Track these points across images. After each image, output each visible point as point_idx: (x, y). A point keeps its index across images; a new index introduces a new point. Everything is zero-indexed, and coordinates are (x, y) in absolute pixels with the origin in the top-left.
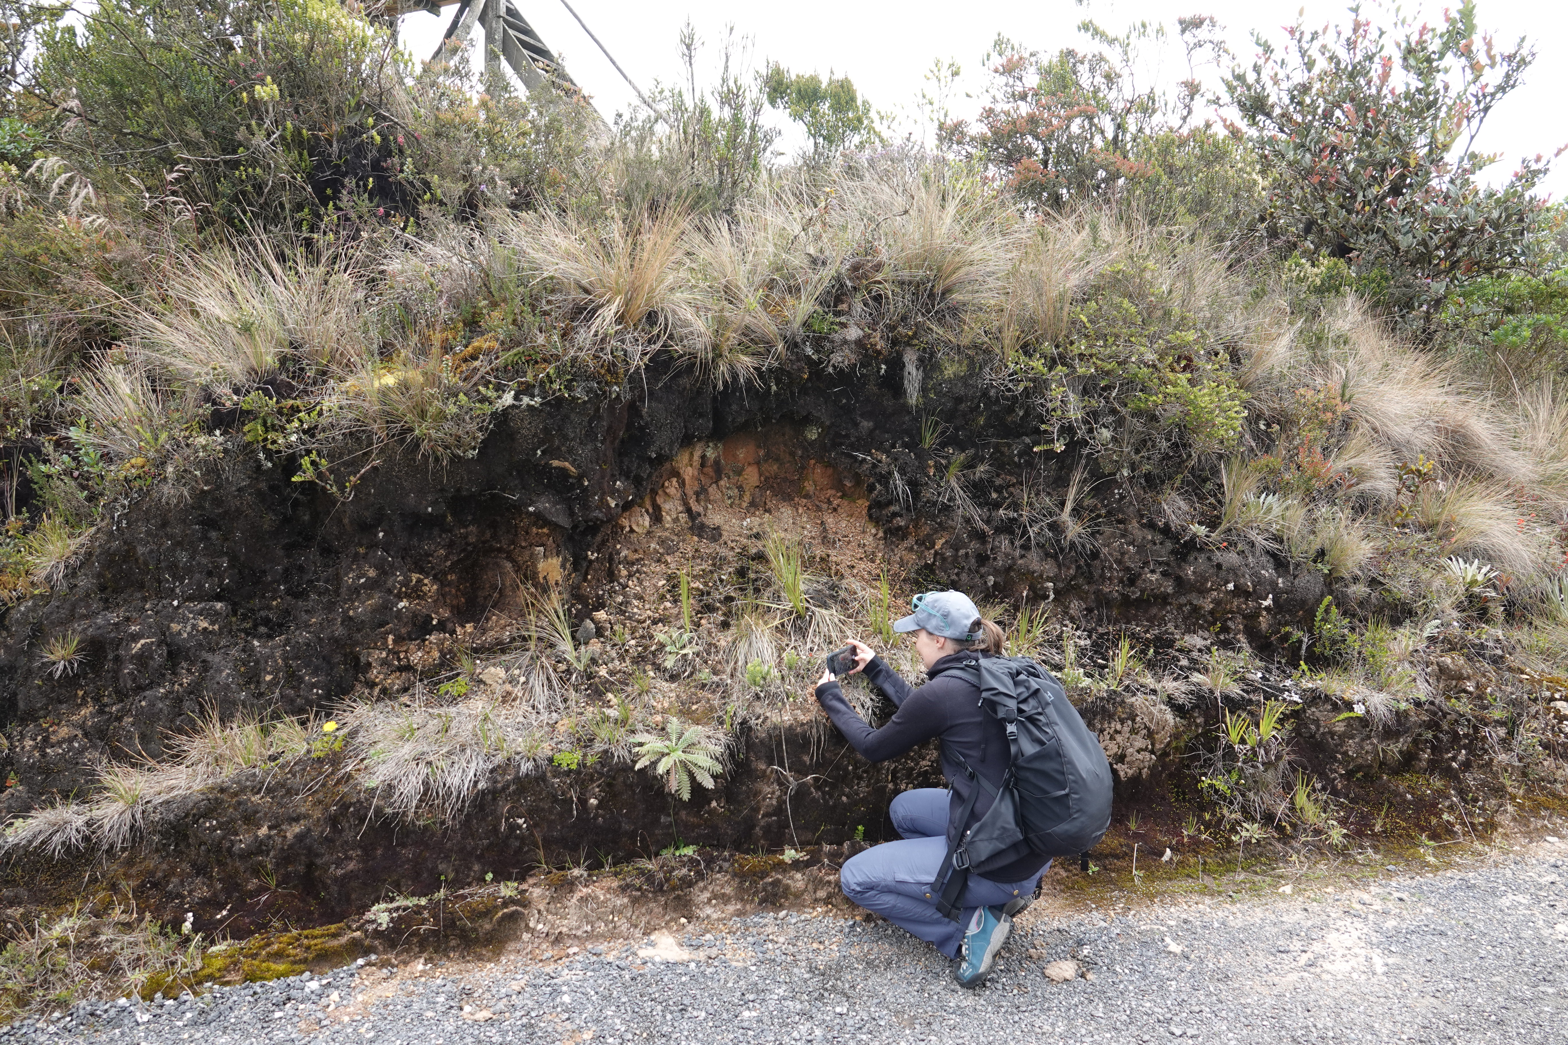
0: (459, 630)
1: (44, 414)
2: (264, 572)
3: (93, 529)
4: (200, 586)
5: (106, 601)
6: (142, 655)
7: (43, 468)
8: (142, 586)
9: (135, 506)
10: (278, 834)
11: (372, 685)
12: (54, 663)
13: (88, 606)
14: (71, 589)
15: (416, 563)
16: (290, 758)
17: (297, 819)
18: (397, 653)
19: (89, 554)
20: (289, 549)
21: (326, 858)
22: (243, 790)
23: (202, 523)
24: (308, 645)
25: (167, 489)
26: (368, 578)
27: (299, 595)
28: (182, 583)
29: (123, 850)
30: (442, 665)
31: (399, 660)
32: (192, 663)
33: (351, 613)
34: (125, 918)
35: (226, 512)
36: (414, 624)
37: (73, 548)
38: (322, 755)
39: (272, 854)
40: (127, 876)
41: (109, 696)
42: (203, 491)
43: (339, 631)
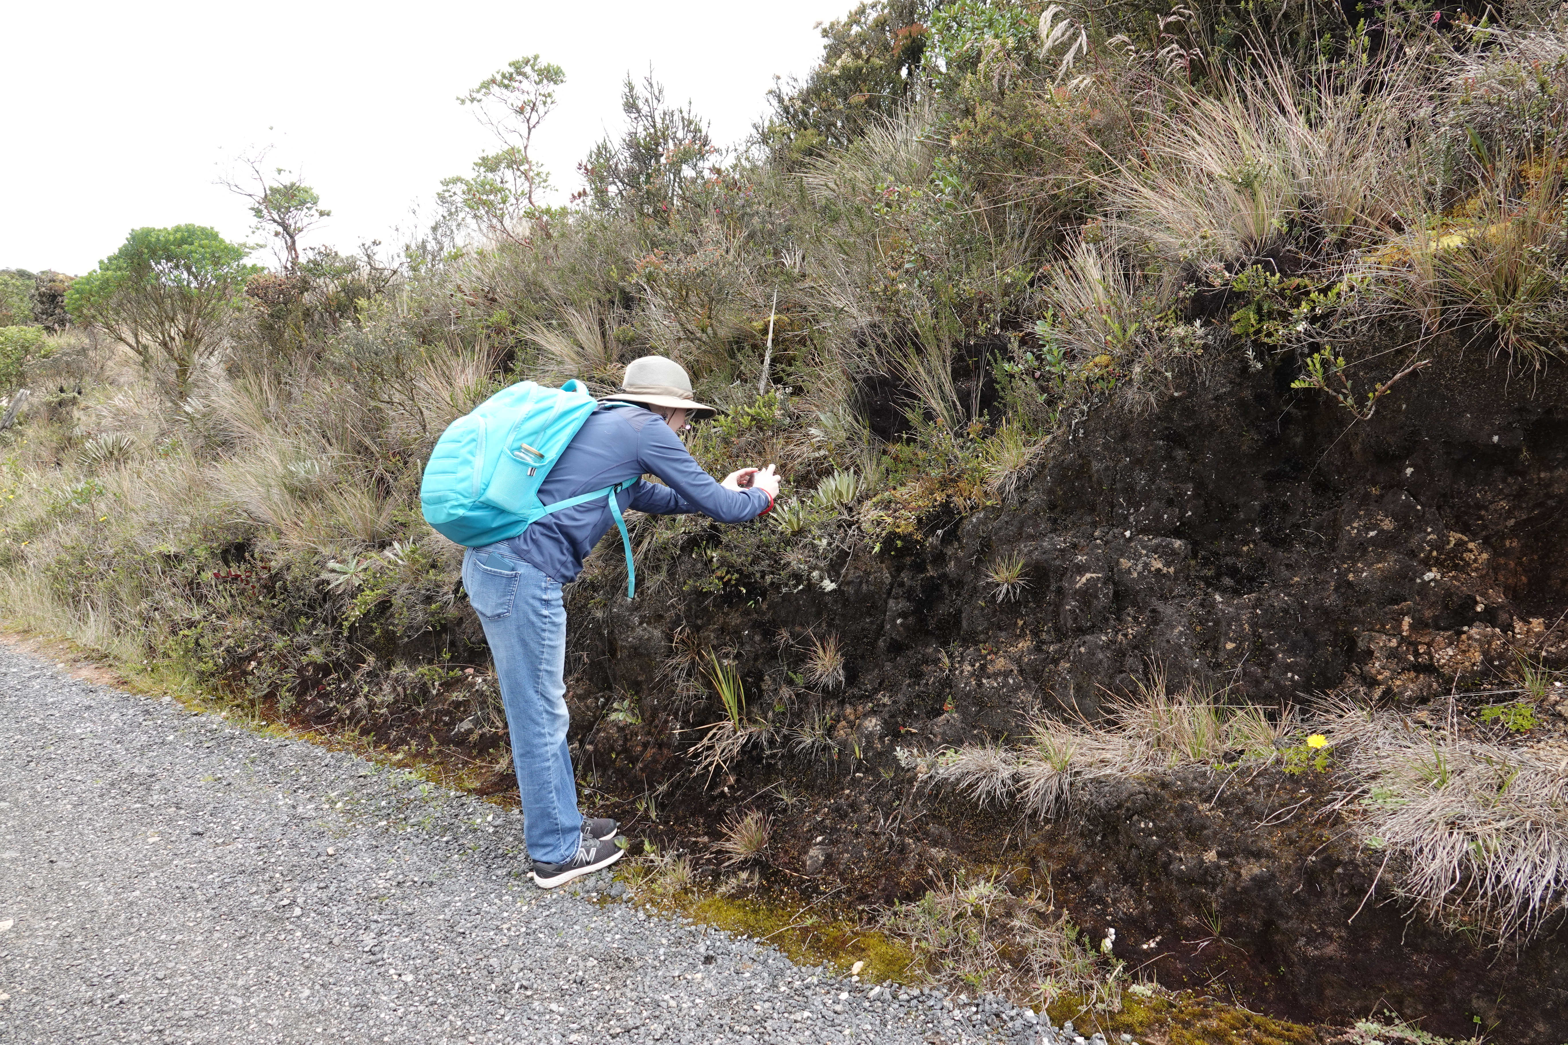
0: (1518, 626)
1: (1014, 308)
2: (1236, 506)
3: (1049, 438)
4: (1158, 517)
5: (1055, 521)
6: (1086, 592)
7: (1007, 366)
8: (1092, 509)
9: (1094, 412)
10: (1230, 867)
11: (1371, 682)
12: (998, 585)
13: (1036, 526)
14: (1021, 504)
15: (1458, 517)
16: (1252, 763)
17: (1258, 855)
18: (1414, 645)
19: (1043, 466)
20: (1272, 478)
21: (1292, 924)
22: (1189, 792)
23: (1167, 438)
24: (1286, 611)
25: (1132, 394)
26: (1381, 531)
27: (1280, 542)
28: (1137, 511)
29: (1047, 821)
30: (1485, 674)
31: (1417, 654)
32: (1140, 610)
33: (1351, 577)
34: (1040, 905)
35: (1197, 426)
36: (1446, 607)
37: (1027, 457)
38: (1297, 771)
39: (1219, 890)
40: (1048, 856)
41: (1048, 632)
42: (1172, 398)
43: (1331, 600)
